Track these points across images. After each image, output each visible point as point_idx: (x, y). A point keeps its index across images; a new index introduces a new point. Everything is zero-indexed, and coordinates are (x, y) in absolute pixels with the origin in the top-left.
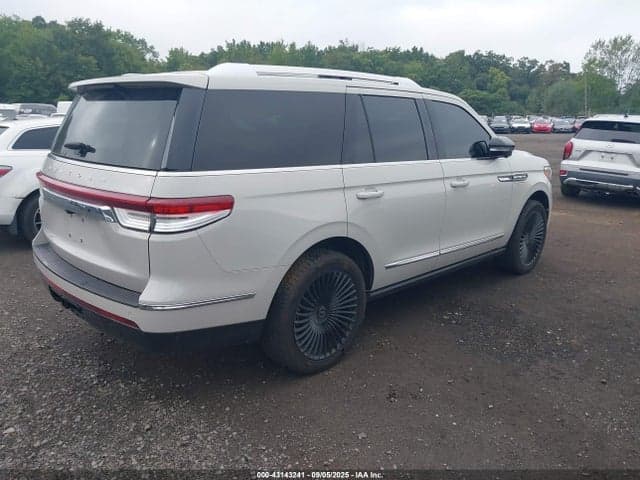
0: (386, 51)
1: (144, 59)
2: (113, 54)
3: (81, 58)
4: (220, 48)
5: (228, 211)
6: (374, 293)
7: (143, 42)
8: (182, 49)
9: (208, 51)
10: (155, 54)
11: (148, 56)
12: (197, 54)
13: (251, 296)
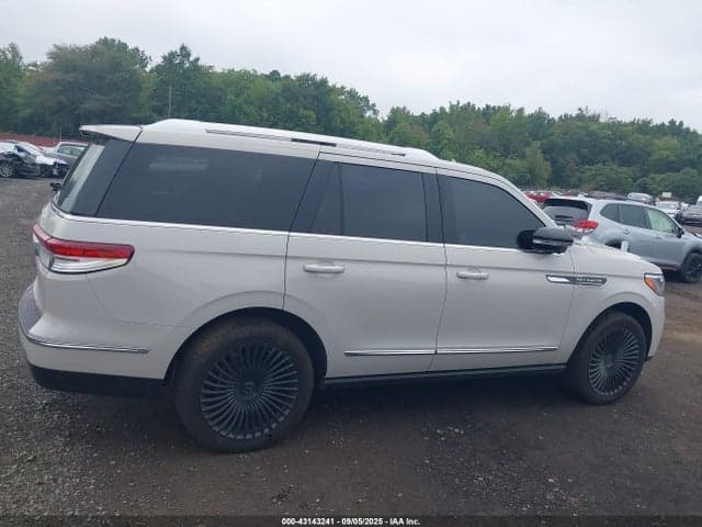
0: (633, 123)
1: (362, 116)
2: (332, 109)
3: (302, 112)
4: (442, 109)
5: (125, 260)
6: (330, 382)
7: (366, 99)
8: (405, 108)
9: (429, 112)
10: (375, 112)
11: (369, 114)
12: (417, 113)
13: (144, 352)
